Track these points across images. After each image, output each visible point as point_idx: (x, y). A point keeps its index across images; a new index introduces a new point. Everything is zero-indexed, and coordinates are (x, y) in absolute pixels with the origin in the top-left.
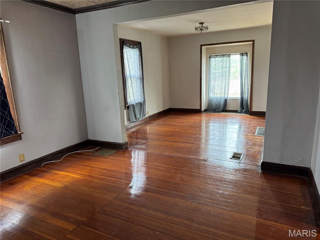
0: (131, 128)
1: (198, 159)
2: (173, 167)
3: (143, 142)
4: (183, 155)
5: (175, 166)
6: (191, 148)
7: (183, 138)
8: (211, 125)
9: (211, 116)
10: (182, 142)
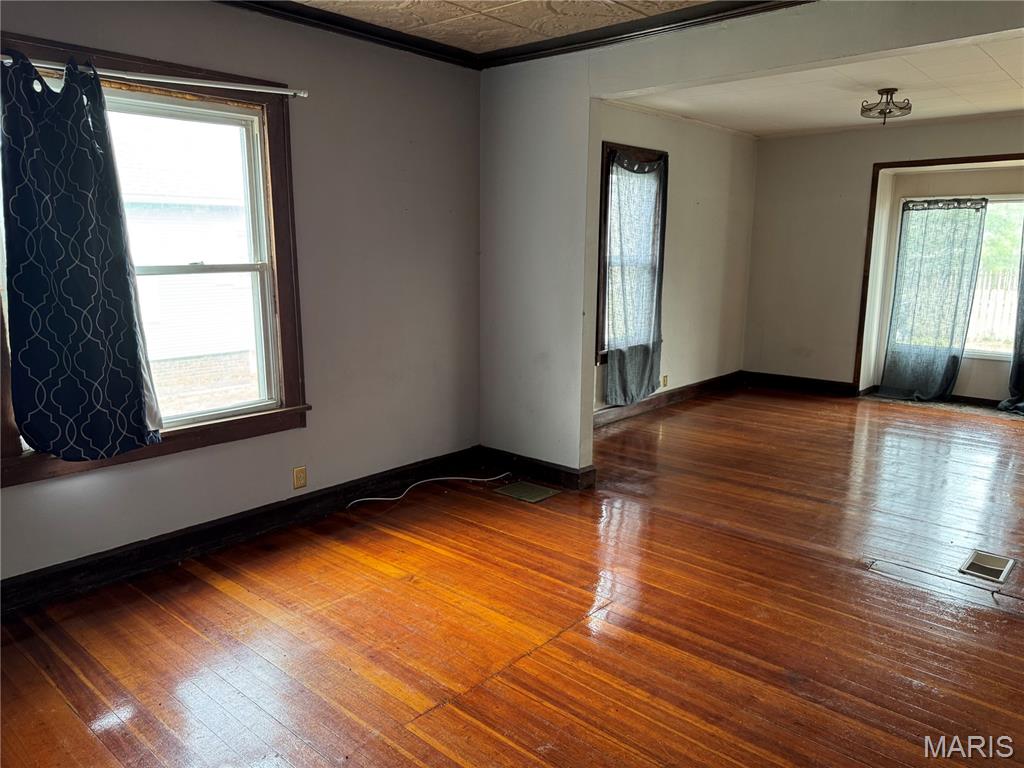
0: (608, 425)
1: (838, 558)
2: (746, 572)
3: (644, 475)
4: (782, 536)
5: (753, 571)
6: (813, 517)
7: (785, 477)
8: (889, 444)
9: (893, 411)
10: (781, 492)
